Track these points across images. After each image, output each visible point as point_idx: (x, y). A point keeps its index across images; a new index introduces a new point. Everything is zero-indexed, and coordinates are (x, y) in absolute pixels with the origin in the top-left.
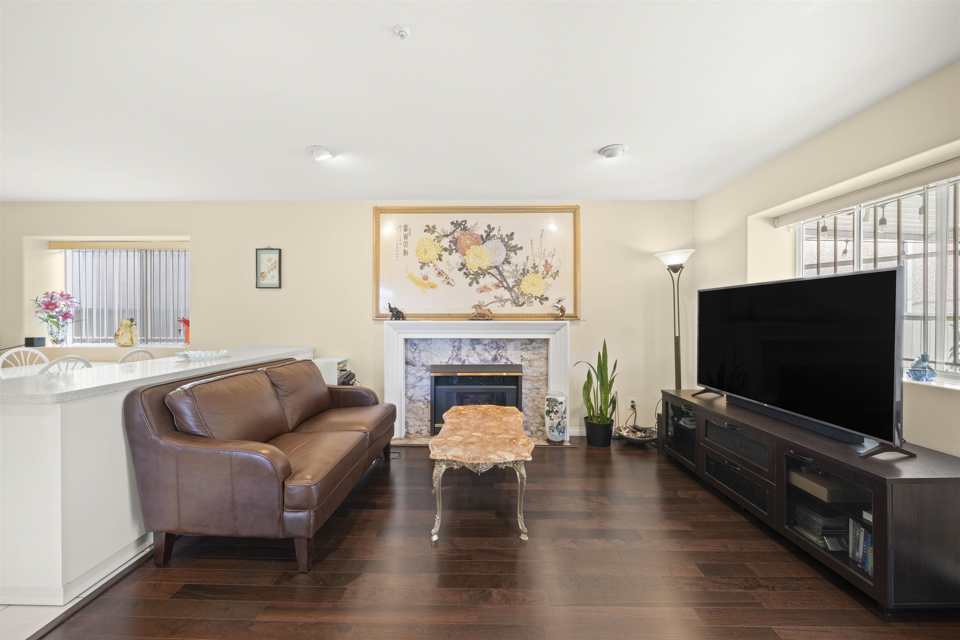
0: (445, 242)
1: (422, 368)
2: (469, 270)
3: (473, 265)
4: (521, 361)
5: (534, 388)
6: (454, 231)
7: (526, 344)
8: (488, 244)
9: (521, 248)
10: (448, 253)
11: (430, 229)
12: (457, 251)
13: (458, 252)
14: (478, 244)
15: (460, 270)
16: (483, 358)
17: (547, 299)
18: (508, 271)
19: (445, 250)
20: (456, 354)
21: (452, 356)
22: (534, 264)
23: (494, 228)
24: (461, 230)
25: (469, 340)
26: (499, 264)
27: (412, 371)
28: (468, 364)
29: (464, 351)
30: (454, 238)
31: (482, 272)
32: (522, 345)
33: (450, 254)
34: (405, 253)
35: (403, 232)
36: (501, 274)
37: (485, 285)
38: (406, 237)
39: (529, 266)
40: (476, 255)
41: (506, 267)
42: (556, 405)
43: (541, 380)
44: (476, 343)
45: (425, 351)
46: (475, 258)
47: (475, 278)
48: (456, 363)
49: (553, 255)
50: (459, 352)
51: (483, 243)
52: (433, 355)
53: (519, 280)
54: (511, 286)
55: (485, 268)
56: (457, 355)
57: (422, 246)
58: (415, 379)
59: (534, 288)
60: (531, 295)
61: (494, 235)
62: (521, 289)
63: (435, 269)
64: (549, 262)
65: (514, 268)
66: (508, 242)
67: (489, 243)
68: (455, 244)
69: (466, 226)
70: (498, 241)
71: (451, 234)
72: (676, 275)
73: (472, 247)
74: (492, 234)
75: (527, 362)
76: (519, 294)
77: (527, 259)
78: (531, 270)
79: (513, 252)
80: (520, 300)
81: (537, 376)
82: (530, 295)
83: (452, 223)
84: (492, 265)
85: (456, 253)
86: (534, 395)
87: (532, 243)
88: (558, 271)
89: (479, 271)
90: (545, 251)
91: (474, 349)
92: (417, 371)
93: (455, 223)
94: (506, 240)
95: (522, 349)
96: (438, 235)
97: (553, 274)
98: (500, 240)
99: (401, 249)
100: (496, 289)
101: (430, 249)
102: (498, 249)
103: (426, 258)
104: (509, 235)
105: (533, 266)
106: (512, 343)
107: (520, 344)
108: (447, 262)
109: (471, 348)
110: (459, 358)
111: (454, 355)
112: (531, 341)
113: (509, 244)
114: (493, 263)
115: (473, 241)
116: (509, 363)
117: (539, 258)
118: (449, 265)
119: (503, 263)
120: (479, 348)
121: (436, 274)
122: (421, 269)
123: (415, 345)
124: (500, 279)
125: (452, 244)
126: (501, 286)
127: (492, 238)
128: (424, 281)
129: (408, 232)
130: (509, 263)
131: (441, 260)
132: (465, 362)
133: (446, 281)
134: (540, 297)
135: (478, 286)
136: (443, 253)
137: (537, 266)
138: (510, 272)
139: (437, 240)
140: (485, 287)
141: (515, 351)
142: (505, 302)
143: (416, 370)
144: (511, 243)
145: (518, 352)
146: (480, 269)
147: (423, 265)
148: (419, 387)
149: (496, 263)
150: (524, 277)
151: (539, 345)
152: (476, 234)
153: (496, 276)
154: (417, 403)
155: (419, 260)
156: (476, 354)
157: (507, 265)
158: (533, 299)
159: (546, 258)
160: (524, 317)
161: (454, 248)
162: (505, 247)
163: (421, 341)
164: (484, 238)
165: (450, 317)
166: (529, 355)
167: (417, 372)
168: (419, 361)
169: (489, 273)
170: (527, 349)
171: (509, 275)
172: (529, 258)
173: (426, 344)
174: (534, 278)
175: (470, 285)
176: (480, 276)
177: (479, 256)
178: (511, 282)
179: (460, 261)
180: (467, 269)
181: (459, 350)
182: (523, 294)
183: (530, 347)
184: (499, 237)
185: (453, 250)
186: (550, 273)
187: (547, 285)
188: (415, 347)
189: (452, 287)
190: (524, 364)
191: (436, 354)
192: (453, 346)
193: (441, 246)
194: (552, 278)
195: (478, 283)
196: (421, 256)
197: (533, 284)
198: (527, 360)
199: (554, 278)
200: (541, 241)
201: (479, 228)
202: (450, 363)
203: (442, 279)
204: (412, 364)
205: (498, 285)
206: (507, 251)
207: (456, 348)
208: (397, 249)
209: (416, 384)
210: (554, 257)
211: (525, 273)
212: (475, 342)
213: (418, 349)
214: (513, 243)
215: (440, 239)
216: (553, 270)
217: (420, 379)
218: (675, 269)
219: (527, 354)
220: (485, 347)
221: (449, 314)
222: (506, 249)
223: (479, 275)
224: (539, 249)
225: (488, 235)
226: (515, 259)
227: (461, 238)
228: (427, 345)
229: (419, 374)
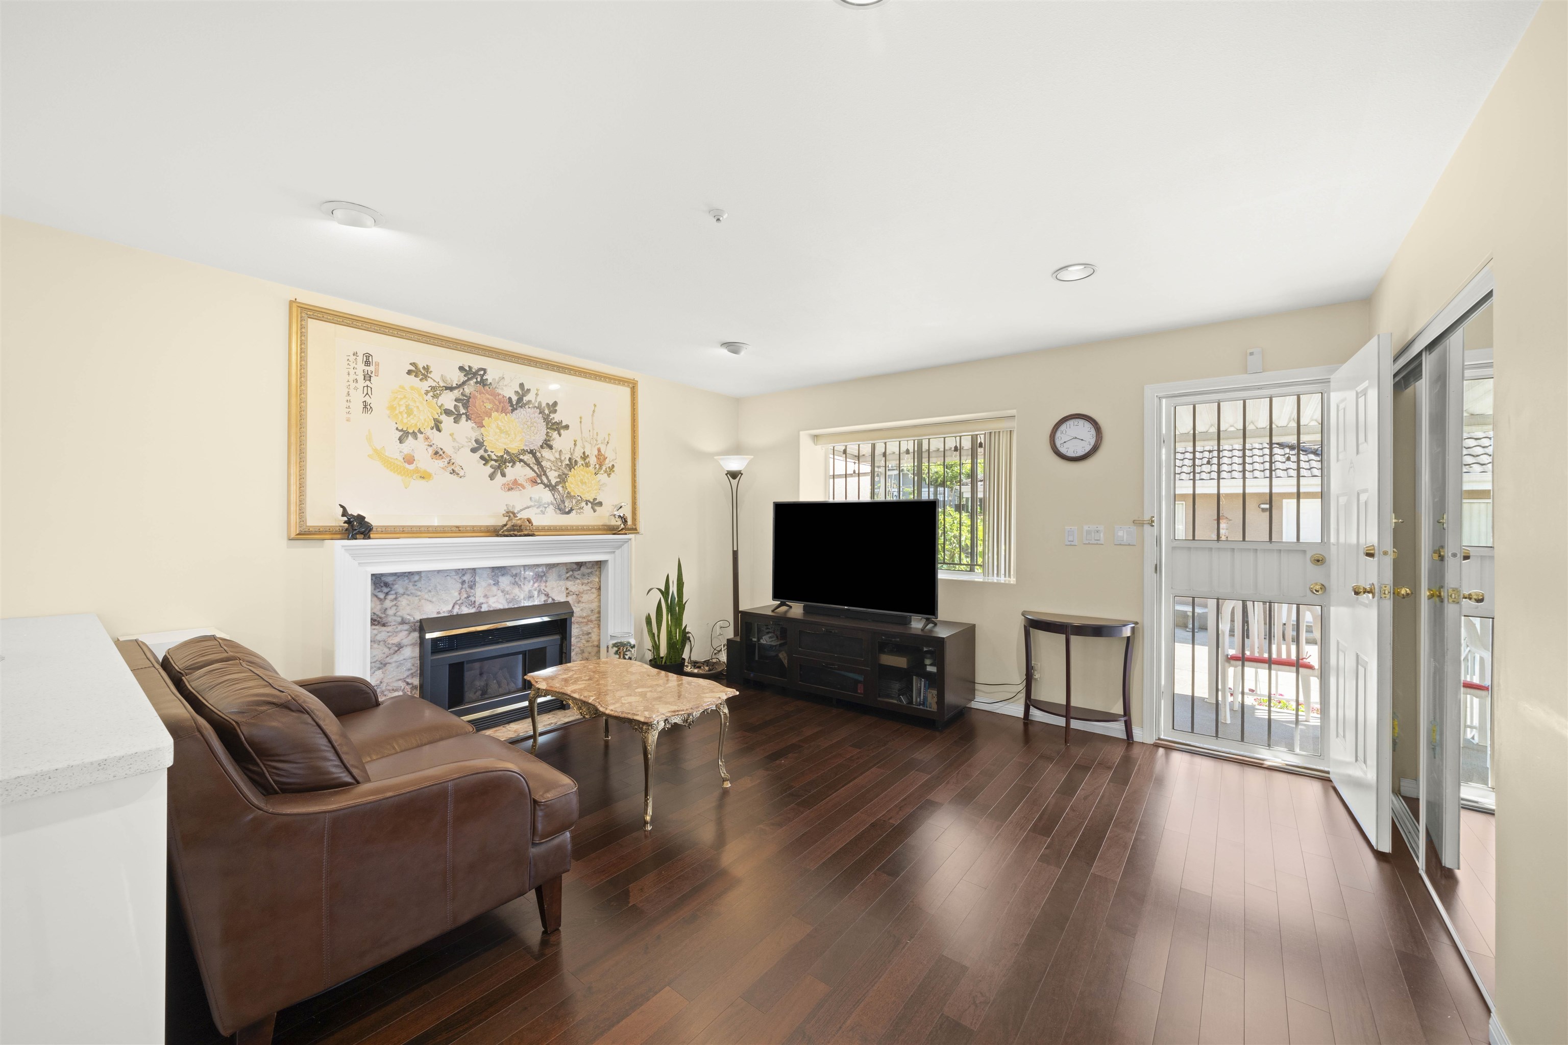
0: (448, 400)
1: (400, 627)
2: (489, 453)
3: (497, 445)
4: (567, 596)
5: (583, 634)
6: (464, 383)
7: (572, 571)
8: (519, 414)
9: (567, 427)
10: (451, 419)
11: (419, 372)
12: (468, 418)
13: (470, 419)
14: (504, 411)
15: (474, 450)
16: (511, 596)
17: (600, 504)
18: (549, 460)
19: (448, 412)
20: (466, 596)
21: (458, 599)
22: (584, 453)
23: (530, 389)
24: (477, 383)
25: (489, 570)
26: (536, 448)
27: (379, 635)
28: (487, 610)
29: (480, 589)
30: (462, 394)
31: (511, 458)
32: (567, 573)
33: (456, 421)
34: (366, 407)
35: (361, 367)
36: (538, 463)
37: (516, 479)
38: (368, 377)
39: (577, 456)
40: (501, 431)
41: (546, 453)
43: (591, 621)
44: (500, 574)
45: (408, 595)
46: (499, 433)
47: (499, 467)
48: (465, 610)
49: (608, 443)
50: (472, 591)
51: (513, 411)
52: (423, 601)
53: (564, 474)
54: (553, 483)
55: (515, 452)
56: (468, 597)
57: (401, 399)
58: (386, 650)
59: (584, 487)
60: (581, 497)
61: (529, 402)
62: (567, 489)
63: (429, 445)
64: (603, 452)
65: (558, 456)
66: (548, 415)
67: (520, 412)
68: (466, 406)
69: (485, 378)
70: (536, 412)
71: (459, 386)
72: (734, 482)
73: (494, 414)
74: (525, 399)
75: (574, 596)
76: (565, 496)
77: (575, 445)
78: (580, 462)
79: (556, 432)
80: (566, 504)
81: (586, 616)
82: (579, 498)
83: (461, 369)
84: (525, 449)
85: (467, 421)
86: (583, 644)
87: (581, 422)
88: (613, 466)
89: (505, 456)
90: (597, 435)
92: (389, 634)
93: (465, 370)
94: (547, 412)
95: (567, 578)
96: (434, 384)
97: (608, 470)
98: (538, 410)
99: (358, 398)
100: (532, 487)
101: (418, 407)
102: (535, 424)
103: (411, 424)
104: (551, 404)
105: (583, 456)
106: (554, 569)
107: (565, 571)
108: (450, 435)
109: (492, 582)
110: (471, 602)
111: (463, 598)
112: (580, 565)
113: (550, 418)
114: (526, 445)
115: (496, 404)
116: (550, 601)
117: (590, 445)
118: (454, 440)
119: (542, 447)
120: (505, 581)
121: (430, 455)
122: (400, 443)
123: (386, 585)
124: (537, 471)
125: (461, 404)
126: (540, 482)
127: (525, 404)
128: (406, 464)
129: (372, 368)
130: (551, 447)
131: (439, 430)
132: (481, 608)
133: (450, 469)
134: (592, 501)
135: (504, 480)
136: (444, 418)
137: (588, 455)
138: (551, 461)
139: (431, 394)
140: (515, 482)
141: (558, 582)
142: (546, 508)
143: (388, 632)
144: (554, 418)
145: (562, 583)
146: (507, 452)
147: (404, 435)
148: (394, 665)
149: (531, 446)
150: (570, 469)
151: (590, 571)
152: (500, 394)
153: (531, 465)
155: (397, 426)
156: (499, 592)
157: (547, 450)
158: (583, 504)
159: (598, 446)
160: (571, 530)
161: (464, 411)
162: (544, 422)
163: (399, 577)
164: (514, 403)
165: (459, 531)
166: (576, 586)
167: (389, 636)
168: (395, 615)
169: (521, 461)
170: (575, 577)
171: (551, 467)
172: (577, 443)
173: (410, 581)
174: (583, 473)
175: (492, 477)
176: (507, 464)
177: (505, 430)
178: (553, 476)
179: (474, 435)
180: (486, 451)
181: (471, 587)
182: (569, 496)
183: (578, 574)
184: (537, 405)
185: (461, 415)
186: (604, 468)
187: (601, 484)
188: (386, 590)
189: (460, 479)
190: (570, 599)
191: (429, 599)
192: (461, 581)
193: (439, 405)
194: (606, 474)
195: (503, 475)
196: (400, 417)
197: (583, 483)
198: (574, 594)
199: (609, 475)
200: (592, 421)
201: (506, 385)
202: (455, 612)
203: (441, 463)
204: (379, 622)
205: (534, 481)
206: (548, 428)
207: (466, 585)
208: (348, 398)
209: (388, 660)
210: (608, 445)
211: (572, 464)
212: (498, 571)
213: (393, 592)
214: (556, 417)
215: (438, 392)
216: (608, 464)
217: (397, 649)
218: (734, 475)
219: (574, 585)
220: (515, 579)
221: (457, 527)
222: (545, 426)
223: (505, 463)
224: (590, 431)
225: (520, 400)
226: (558, 442)
227: (475, 397)
228: (411, 584)
229: (395, 640)
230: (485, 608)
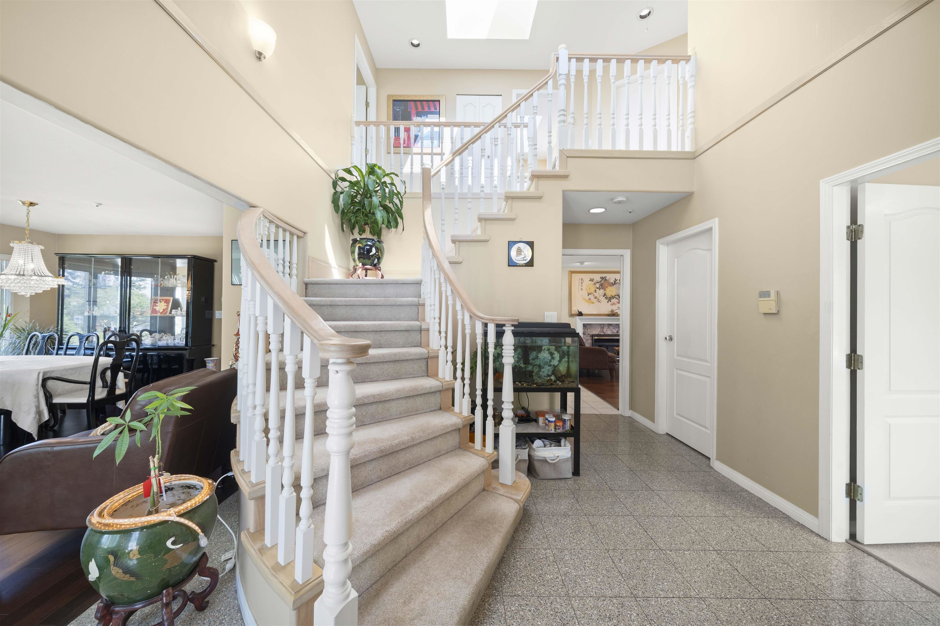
0: (598, 285)
1: (588, 335)
2: (607, 296)
3: (609, 294)
6: (601, 281)
11: (592, 280)
14: (611, 286)
15: (603, 296)
19: (598, 288)
20: (602, 330)
21: (600, 331)
24: (604, 280)
25: (607, 324)
26: (619, 294)
27: (584, 336)
29: (605, 329)
30: (601, 283)
33: (600, 290)
34: (582, 289)
35: (581, 281)
38: (582, 283)
45: (591, 329)
46: (609, 292)
47: (609, 300)
48: (602, 334)
52: (593, 330)
57: (588, 287)
63: (594, 296)
67: (615, 286)
69: (606, 279)
73: (608, 287)
83: (601, 278)
85: (602, 289)
91: (609, 328)
96: (595, 282)
99: (580, 287)
101: (591, 288)
103: (590, 292)
109: (607, 328)
110: (603, 332)
114: (617, 294)
115: (609, 285)
118: (599, 294)
120: (611, 328)
121: (594, 298)
122: (588, 296)
128: (589, 300)
129: (583, 281)
131: (596, 292)
133: (598, 301)
136: (597, 289)
139: (594, 285)
140: (614, 303)
146: (611, 296)
147: (589, 294)
152: (610, 282)
153: (618, 299)
155: (587, 292)
161: (601, 287)
163: (588, 325)
165: (600, 315)
168: (588, 333)
169: (615, 298)
173: (591, 326)
175: (608, 302)
177: (611, 291)
179: (603, 293)
181: (603, 328)
184: (619, 283)
188: (586, 327)
189: (600, 303)
191: (595, 330)
192: (600, 327)
193: (596, 287)
195: (610, 302)
196: (588, 290)
201: (611, 280)
202: (599, 334)
203: (596, 300)
204: (584, 334)
205: (619, 303)
209: (586, 342)
212: (609, 325)
213: (588, 328)
215: (596, 284)
220: (614, 327)
223: (611, 299)
225: (615, 282)
227: (604, 284)
229: (587, 338)
230: (606, 334)
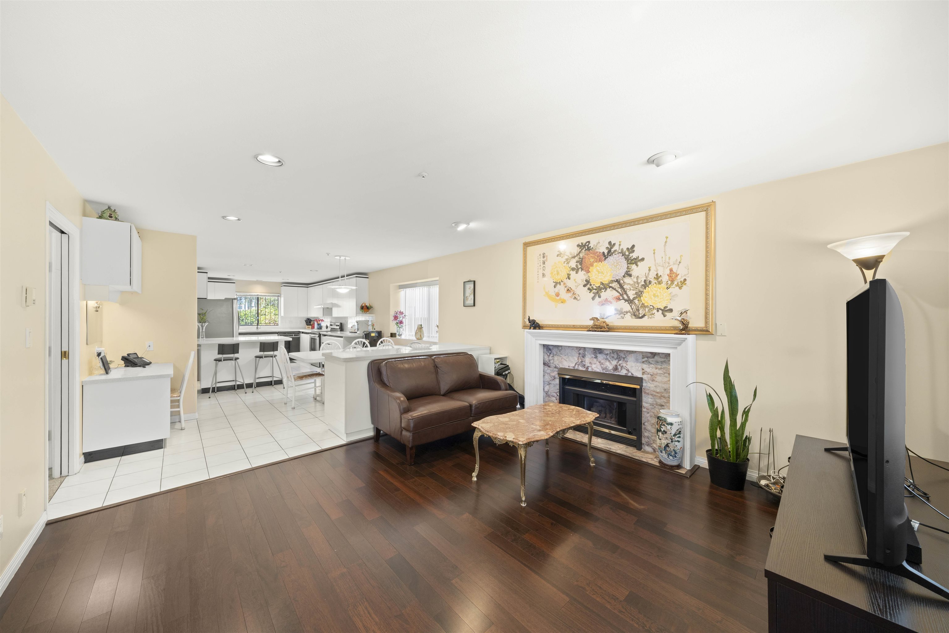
0: (573, 264)
1: (555, 369)
2: (592, 286)
3: (596, 282)
4: (643, 374)
5: (657, 404)
6: (580, 252)
7: (647, 357)
8: (609, 260)
9: (643, 259)
10: (575, 272)
11: (561, 254)
12: (582, 270)
13: (583, 270)
14: (600, 261)
15: (585, 286)
16: (605, 366)
17: (671, 310)
18: (629, 284)
19: (573, 269)
20: (580, 361)
21: (577, 362)
22: (657, 275)
23: (615, 243)
24: (585, 250)
25: (592, 349)
26: (620, 278)
27: (548, 370)
28: (591, 371)
29: (587, 359)
30: (579, 258)
31: (604, 286)
32: (643, 358)
33: (577, 273)
34: (544, 275)
35: (542, 259)
36: (621, 287)
37: (607, 298)
39: (651, 277)
40: (598, 272)
41: (627, 280)
42: (664, 425)
43: (664, 397)
44: (598, 352)
45: (557, 356)
46: (598, 274)
47: (597, 293)
48: (581, 368)
49: (680, 263)
50: (584, 359)
51: (605, 259)
52: (563, 359)
53: (640, 291)
54: (631, 298)
55: (607, 282)
56: (582, 362)
57: (555, 268)
58: (550, 378)
59: (656, 299)
60: (653, 306)
61: (615, 251)
62: (641, 301)
63: (565, 287)
64: (674, 270)
65: (635, 280)
66: (629, 255)
67: (610, 259)
68: (581, 264)
69: (589, 246)
70: (619, 256)
71: (578, 254)
73: (595, 264)
74: (613, 250)
75: (649, 376)
76: (640, 306)
77: (649, 270)
78: (654, 281)
79: (635, 265)
80: (640, 312)
81: (659, 392)
82: (652, 307)
83: (578, 246)
84: (613, 280)
85: (581, 271)
86: (657, 411)
87: (654, 253)
88: (685, 280)
89: (601, 286)
90: (669, 259)
91: (596, 357)
92: (551, 371)
93: (580, 246)
94: (627, 253)
95: (643, 362)
96: (567, 257)
97: (679, 283)
98: (621, 254)
99: (541, 272)
100: (616, 302)
101: (561, 270)
102: (619, 264)
103: (558, 278)
104: (630, 248)
105: (656, 277)
106: (633, 355)
107: (641, 356)
108: (574, 280)
109: (594, 356)
110: (583, 364)
111: (579, 361)
112: (654, 354)
113: (630, 256)
114: (614, 277)
115: (596, 258)
116: (630, 374)
117: (662, 268)
118: (576, 282)
119: (624, 276)
120: (600, 357)
121: (565, 291)
122: (555, 288)
123: (550, 350)
124: (620, 292)
125: (579, 263)
126: (622, 298)
127: (613, 253)
128: (556, 297)
129: (545, 259)
130: (630, 276)
131: (569, 279)
132: (588, 369)
133: (574, 297)
134: (663, 308)
135: (600, 300)
136: (571, 272)
137: (661, 276)
138: (631, 284)
139: (566, 262)
141: (636, 363)
142: (625, 314)
143: (551, 370)
144: (632, 256)
145: (639, 364)
146: (602, 284)
147: (556, 284)
148: (553, 385)
149: (617, 277)
150: (645, 288)
151: (663, 360)
152: (598, 252)
153: (617, 289)
154: (551, 397)
155: (553, 281)
156: (598, 362)
157: (628, 278)
158: (655, 311)
159: (670, 267)
160: (643, 329)
161: (580, 267)
162: (625, 260)
163: (554, 347)
164: (606, 255)
165: (574, 327)
166: (651, 368)
167: (551, 372)
168: (553, 363)
169: (610, 287)
170: (649, 362)
171: (630, 288)
172: (651, 269)
173: (558, 349)
174: (656, 289)
175: (593, 298)
176: (602, 290)
177: (601, 271)
178: (631, 294)
179: (585, 278)
180: (591, 285)
181: (583, 357)
182: (643, 306)
183: (653, 361)
184: (620, 251)
185: (579, 269)
186: (676, 283)
187: (672, 295)
188: (550, 352)
189: (578, 301)
190: (645, 377)
191: (565, 359)
192: (578, 353)
193: (569, 266)
194: (678, 287)
195: (600, 297)
196: (555, 277)
197: (655, 296)
198: (648, 374)
199: (680, 288)
200: (665, 249)
201: (601, 246)
202: (576, 367)
203: (570, 294)
204: (548, 365)
205: (618, 298)
206: (628, 264)
207: (581, 356)
208: (538, 273)
209: (550, 382)
210: (680, 265)
211: (647, 284)
212: (598, 351)
213: (552, 353)
214: (634, 255)
215: (569, 260)
216: (680, 279)
217: (553, 378)
218: (869, 263)
219: (649, 368)
220: (607, 356)
221: (574, 326)
222: (626, 263)
223: (601, 290)
224: (662, 258)
225: (609, 251)
226: (636, 270)
227: (585, 258)
228: (558, 351)
229: (553, 374)
230: (590, 369)
